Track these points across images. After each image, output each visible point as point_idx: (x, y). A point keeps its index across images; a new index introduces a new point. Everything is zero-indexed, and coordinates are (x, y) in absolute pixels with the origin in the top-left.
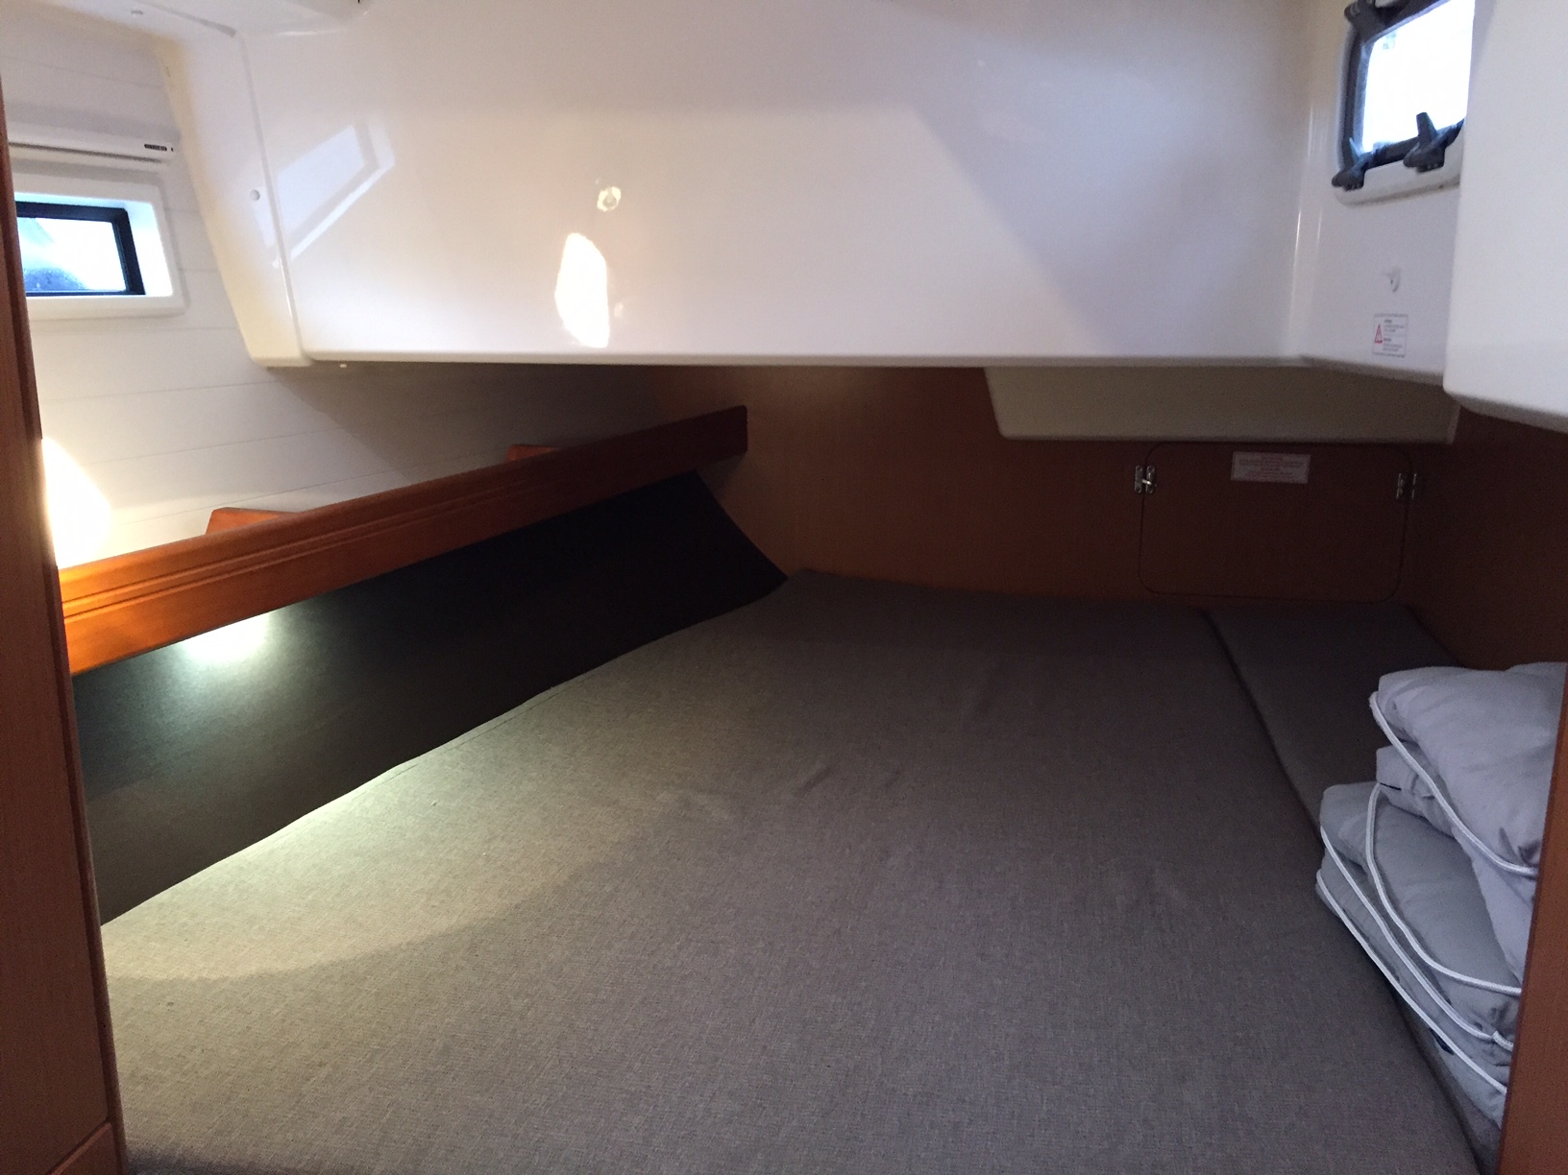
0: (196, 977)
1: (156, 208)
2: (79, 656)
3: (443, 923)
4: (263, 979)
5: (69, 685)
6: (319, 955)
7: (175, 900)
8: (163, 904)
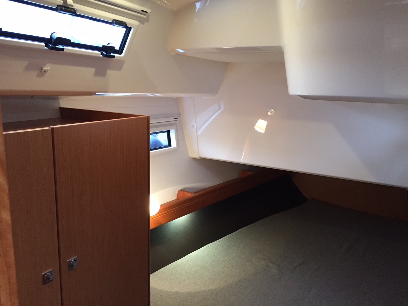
0: (165, 290)
1: (175, 130)
2: (152, 226)
3: (212, 287)
4: (177, 293)
5: (150, 231)
6: (188, 290)
7: (164, 271)
8: (161, 272)
